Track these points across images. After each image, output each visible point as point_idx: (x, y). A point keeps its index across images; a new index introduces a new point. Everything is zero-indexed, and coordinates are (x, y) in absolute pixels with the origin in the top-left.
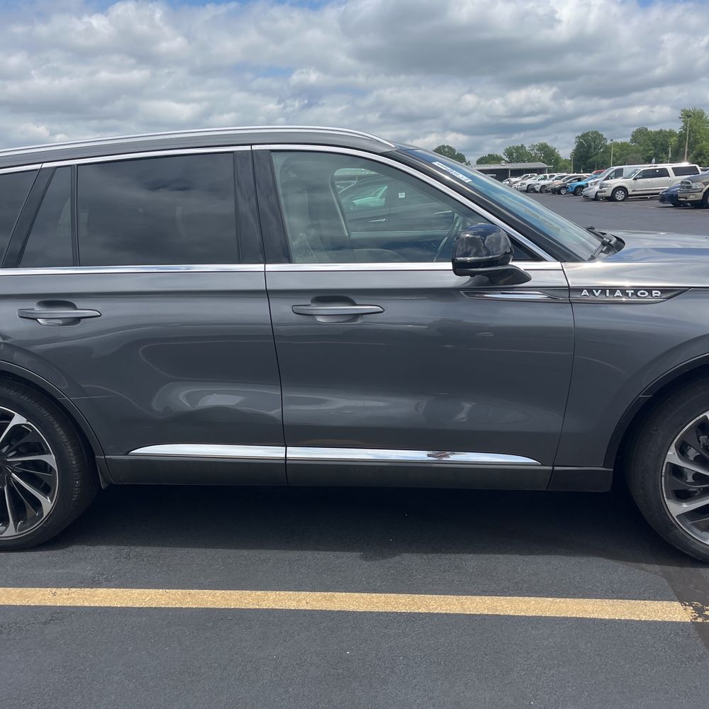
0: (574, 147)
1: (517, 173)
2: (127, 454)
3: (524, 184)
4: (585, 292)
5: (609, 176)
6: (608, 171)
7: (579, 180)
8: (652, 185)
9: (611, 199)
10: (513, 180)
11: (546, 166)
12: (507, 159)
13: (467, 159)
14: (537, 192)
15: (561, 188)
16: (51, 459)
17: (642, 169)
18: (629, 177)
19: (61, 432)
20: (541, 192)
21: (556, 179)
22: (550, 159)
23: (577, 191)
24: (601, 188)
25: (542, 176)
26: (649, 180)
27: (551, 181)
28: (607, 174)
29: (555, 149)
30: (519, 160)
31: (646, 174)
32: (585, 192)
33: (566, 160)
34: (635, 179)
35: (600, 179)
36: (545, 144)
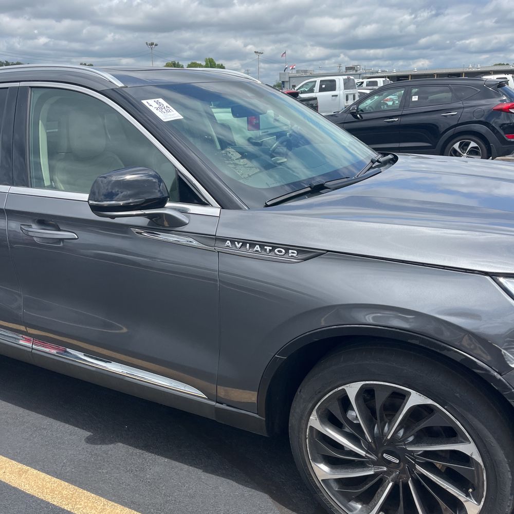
4: (228, 243)
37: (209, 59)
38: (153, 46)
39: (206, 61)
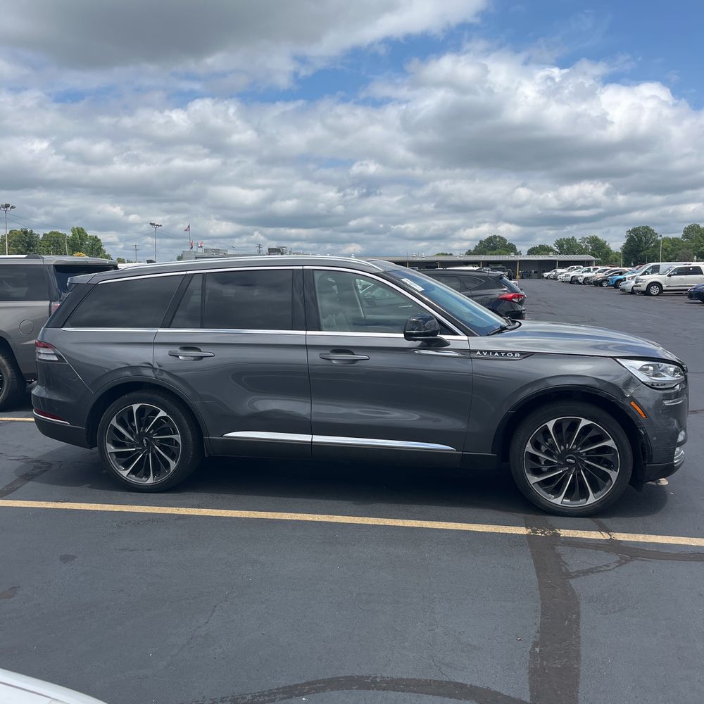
0: (625, 241)
1: (564, 264)
2: (222, 436)
3: (568, 275)
4: (478, 353)
5: (646, 272)
6: (645, 267)
7: (621, 274)
8: (686, 281)
9: (647, 293)
10: (560, 271)
11: (593, 258)
12: (558, 250)
13: (518, 248)
14: (580, 284)
15: (603, 281)
16: (178, 438)
17: (676, 267)
18: (665, 274)
19: (185, 422)
20: (584, 283)
21: (599, 272)
22: (600, 252)
23: (616, 285)
24: (636, 282)
25: (586, 268)
26: (683, 277)
27: (594, 274)
28: (644, 270)
29: (606, 242)
30: (568, 252)
31: (681, 272)
32: (622, 285)
33: (617, 253)
34: (670, 276)
35: (638, 275)
36: (596, 237)
37: (77, 228)
38: (9, 209)
39: (73, 230)
